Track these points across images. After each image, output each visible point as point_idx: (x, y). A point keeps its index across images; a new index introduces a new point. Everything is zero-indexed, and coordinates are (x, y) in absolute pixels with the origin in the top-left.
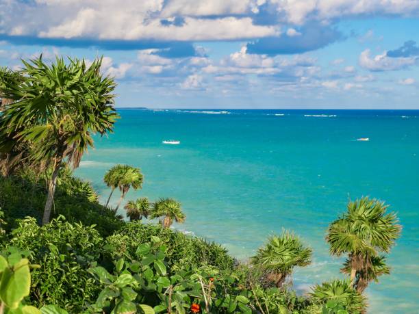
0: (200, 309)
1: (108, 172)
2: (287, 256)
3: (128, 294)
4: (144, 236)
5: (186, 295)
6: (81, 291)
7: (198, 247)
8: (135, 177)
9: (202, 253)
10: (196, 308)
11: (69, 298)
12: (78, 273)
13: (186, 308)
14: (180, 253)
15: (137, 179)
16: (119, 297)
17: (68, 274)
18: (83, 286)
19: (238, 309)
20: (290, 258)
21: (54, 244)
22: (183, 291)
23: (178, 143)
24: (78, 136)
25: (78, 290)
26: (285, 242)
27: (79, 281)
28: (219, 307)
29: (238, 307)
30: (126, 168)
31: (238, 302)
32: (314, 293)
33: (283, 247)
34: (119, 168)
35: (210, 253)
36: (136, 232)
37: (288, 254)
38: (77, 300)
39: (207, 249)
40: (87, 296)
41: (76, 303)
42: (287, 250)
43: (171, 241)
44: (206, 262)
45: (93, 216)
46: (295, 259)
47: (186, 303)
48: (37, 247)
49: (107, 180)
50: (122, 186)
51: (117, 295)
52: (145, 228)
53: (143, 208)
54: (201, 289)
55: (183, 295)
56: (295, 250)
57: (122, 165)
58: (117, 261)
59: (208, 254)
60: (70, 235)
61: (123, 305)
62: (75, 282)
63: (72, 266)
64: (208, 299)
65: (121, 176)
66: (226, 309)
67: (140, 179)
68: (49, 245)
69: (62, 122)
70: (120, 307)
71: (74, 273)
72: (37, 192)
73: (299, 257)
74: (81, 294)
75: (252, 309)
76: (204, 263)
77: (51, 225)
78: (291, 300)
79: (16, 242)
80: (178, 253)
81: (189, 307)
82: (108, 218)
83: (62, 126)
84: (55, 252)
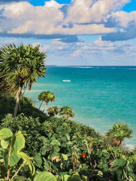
0: (86, 156)
1: (40, 94)
2: (122, 132)
3: (56, 149)
4: (58, 123)
5: (79, 149)
6: (32, 148)
7: (83, 128)
8: (52, 96)
9: (84, 131)
10: (84, 155)
11: (27, 150)
12: (31, 139)
13: (80, 155)
14: (75, 131)
15: (52, 97)
16: (52, 150)
17: (27, 139)
18: (33, 145)
19: (103, 156)
20: (124, 133)
21: (21, 126)
22: (78, 147)
23: (70, 81)
24: (29, 78)
25: (31, 147)
26: (121, 126)
27: (32, 143)
28: (94, 155)
29: (103, 155)
30: (48, 92)
31: (103, 153)
32: (135, 149)
33: (120, 129)
34: (45, 92)
35: (88, 131)
36: (55, 121)
37: (122, 131)
38: (31, 151)
39: (87, 129)
40: (35, 150)
41: (30, 152)
42: (122, 130)
43: (70, 125)
44: (86, 135)
45: (35, 114)
46: (125, 134)
47: (80, 153)
48: (13, 127)
49: (39, 98)
50: (46, 100)
51: (51, 149)
52: (59, 119)
53: (55, 110)
54: (86, 146)
55: (78, 150)
56: (126, 130)
57: (46, 91)
58: (48, 134)
59: (87, 131)
60: (26, 122)
61: (54, 153)
62: (30, 143)
63: (28, 136)
64: (89, 151)
65: (46, 96)
66: (97, 156)
67: (54, 97)
68: (18, 126)
69: (22, 71)
70: (52, 155)
71: (29, 139)
72: (10, 103)
73: (127, 133)
74: (32, 149)
75: (109, 156)
76: (85, 135)
77: (17, 118)
78: (125, 152)
79: (4, 125)
80: (73, 131)
81: (81, 154)
82: (42, 115)
83: (22, 73)
84: (21, 129)
